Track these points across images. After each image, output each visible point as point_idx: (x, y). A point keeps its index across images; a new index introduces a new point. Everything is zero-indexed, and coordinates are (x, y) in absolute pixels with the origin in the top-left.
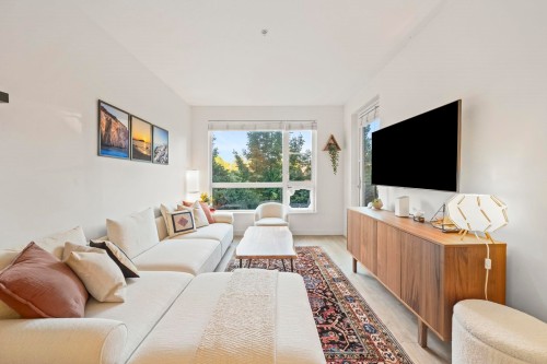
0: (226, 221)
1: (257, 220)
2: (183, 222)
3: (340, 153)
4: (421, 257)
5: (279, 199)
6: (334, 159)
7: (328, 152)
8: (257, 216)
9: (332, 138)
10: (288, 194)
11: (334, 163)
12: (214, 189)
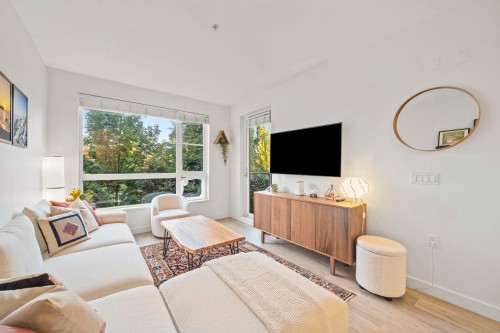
0: (119, 220)
1: (155, 214)
2: (71, 229)
3: (229, 147)
4: (333, 218)
5: (173, 189)
6: (224, 152)
7: (219, 145)
8: (155, 209)
9: (223, 134)
10: (181, 185)
11: (224, 155)
12: (85, 182)
